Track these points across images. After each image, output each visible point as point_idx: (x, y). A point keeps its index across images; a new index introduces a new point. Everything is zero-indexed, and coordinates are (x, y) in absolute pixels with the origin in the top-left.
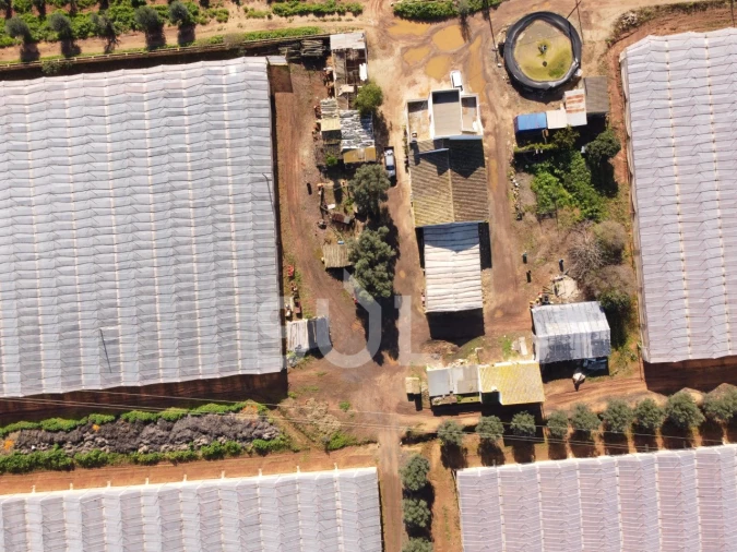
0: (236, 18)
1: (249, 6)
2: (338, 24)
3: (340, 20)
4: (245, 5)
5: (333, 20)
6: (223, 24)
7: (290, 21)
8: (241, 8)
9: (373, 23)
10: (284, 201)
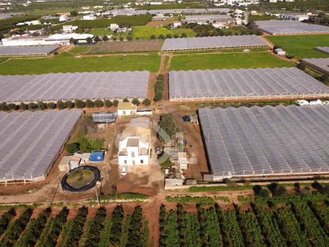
0: (233, 197)
1: (227, 203)
2: (179, 193)
3: (178, 195)
4: (230, 203)
5: (181, 195)
6: (240, 195)
7: (204, 195)
8: (232, 202)
9: (161, 193)
10: (201, 142)
